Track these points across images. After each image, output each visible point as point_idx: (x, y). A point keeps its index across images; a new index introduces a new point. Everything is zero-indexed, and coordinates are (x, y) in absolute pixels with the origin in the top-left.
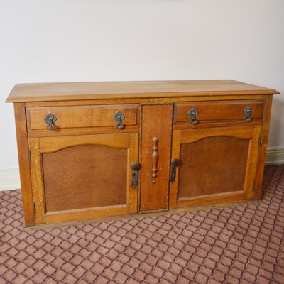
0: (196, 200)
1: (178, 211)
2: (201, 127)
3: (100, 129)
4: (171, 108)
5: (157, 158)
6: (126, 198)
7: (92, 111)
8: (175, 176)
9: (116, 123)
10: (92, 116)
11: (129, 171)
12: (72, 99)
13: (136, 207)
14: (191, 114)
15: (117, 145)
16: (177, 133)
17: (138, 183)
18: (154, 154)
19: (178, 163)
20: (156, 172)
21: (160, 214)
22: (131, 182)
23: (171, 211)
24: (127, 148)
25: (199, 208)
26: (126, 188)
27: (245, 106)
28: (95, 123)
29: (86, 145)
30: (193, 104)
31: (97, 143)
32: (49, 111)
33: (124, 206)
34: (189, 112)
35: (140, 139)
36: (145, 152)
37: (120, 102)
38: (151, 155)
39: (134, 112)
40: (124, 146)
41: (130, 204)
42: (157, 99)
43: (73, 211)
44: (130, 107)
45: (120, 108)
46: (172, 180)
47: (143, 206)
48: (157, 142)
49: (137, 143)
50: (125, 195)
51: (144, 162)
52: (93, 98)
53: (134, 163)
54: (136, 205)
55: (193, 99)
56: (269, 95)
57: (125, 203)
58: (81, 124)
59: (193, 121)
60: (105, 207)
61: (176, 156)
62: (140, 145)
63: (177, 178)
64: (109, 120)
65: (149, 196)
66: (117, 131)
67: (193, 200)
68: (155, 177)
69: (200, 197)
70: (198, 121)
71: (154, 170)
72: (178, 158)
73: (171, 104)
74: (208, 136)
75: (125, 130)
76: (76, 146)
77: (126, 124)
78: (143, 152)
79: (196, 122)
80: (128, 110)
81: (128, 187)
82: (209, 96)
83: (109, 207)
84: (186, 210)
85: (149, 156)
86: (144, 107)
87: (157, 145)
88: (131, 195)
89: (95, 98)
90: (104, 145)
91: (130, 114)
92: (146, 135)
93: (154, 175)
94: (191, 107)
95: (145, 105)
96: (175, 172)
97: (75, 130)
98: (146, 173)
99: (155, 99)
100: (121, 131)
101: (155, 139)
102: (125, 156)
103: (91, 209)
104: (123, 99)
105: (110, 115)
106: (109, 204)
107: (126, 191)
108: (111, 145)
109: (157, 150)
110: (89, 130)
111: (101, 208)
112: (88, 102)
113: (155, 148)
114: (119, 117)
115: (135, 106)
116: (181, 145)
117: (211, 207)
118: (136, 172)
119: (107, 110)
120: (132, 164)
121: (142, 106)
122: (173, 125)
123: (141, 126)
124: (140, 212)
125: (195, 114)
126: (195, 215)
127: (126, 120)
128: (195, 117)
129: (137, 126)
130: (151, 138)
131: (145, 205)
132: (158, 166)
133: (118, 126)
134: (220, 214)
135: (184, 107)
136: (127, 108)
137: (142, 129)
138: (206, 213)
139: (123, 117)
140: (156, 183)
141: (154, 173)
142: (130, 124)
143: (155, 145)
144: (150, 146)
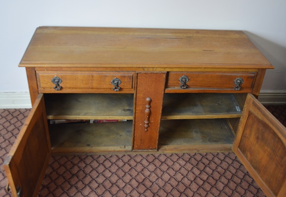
5: (150, 114)
7: (92, 76)
9: (113, 87)
10: (92, 80)
14: (182, 80)
18: (147, 111)
20: (148, 124)
21: (150, 153)
23: (160, 152)
27: (236, 77)
28: (95, 85)
32: (55, 74)
34: (180, 79)
36: (139, 108)
37: (118, 70)
38: (144, 111)
39: (130, 79)
42: (152, 69)
44: (127, 75)
45: (118, 75)
48: (150, 102)
51: (138, 116)
52: (93, 66)
55: (186, 70)
56: (263, 69)
59: (183, 86)
64: (107, 84)
65: (141, 140)
68: (147, 128)
70: (188, 86)
71: (146, 122)
73: (164, 73)
75: (122, 92)
77: (122, 87)
78: (137, 108)
79: (186, 87)
80: (124, 77)
82: (201, 68)
84: (173, 151)
85: (142, 112)
86: (139, 75)
87: (149, 105)
89: (95, 66)
91: (126, 80)
92: (140, 96)
93: (146, 126)
94: (183, 74)
95: (140, 73)
97: (78, 90)
98: (140, 123)
99: (150, 69)
101: (148, 99)
104: (120, 68)
105: (108, 80)
109: (149, 108)
110: (90, 90)
112: (89, 69)
113: (147, 106)
114: (116, 82)
119: (106, 76)
121: (138, 73)
123: (137, 89)
124: (134, 150)
125: (186, 81)
126: (180, 157)
127: (122, 84)
128: (185, 83)
129: (132, 89)
130: (145, 98)
131: (137, 145)
132: (150, 119)
133: (115, 89)
134: (201, 160)
135: (176, 74)
136: (124, 75)
137: (136, 92)
138: (190, 157)
139: (120, 82)
140: (148, 131)
141: (146, 124)
142: (126, 87)
143: (147, 104)
144: (144, 105)
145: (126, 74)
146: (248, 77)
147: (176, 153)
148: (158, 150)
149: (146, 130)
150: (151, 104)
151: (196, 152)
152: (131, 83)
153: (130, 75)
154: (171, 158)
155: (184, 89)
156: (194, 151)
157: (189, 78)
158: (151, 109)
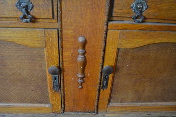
0: (130, 107)
1: (108, 115)
5: (84, 64)
8: (107, 83)
9: (21, 14)
13: (60, 108)
14: (137, 8)
15: (28, 43)
16: (114, 34)
17: (60, 87)
18: (80, 58)
20: (82, 78)
22: (52, 85)
23: (100, 115)
24: (42, 48)
31: (0, 38)
33: (47, 106)
34: (133, 4)
35: (60, 38)
36: (68, 54)
38: (76, 59)
41: (53, 105)
46: (103, 86)
47: (67, 108)
48: (84, 44)
49: (56, 43)
51: (67, 66)
53: (54, 66)
54: (60, 106)
60: (25, 105)
61: (109, 62)
62: (60, 47)
63: (109, 85)
64: (10, 9)
65: (74, 100)
67: (126, 107)
68: (82, 84)
69: (135, 104)
70: (145, 18)
72: (113, 65)
75: (37, 25)
77: (37, 16)
78: (65, 54)
79: (142, 19)
83: (30, 105)
84: (117, 114)
85: (73, 60)
87: (84, 47)
88: (53, 97)
91: (41, 2)
93: (80, 81)
98: (70, 78)
100: (31, 25)
101: (81, 39)
102: (42, 57)
103: (10, 104)
105: (11, 2)
106: (31, 102)
108: (20, 42)
109: (84, 54)
111: (22, 105)
113: (80, 51)
114: (23, 5)
116: (118, 50)
118: (57, 76)
122: (108, 21)
124: (65, 113)
125: (142, 7)
127: (35, 10)
128: (141, 12)
129: (54, 21)
130: (76, 38)
131: (70, 107)
132: (86, 71)
133: (24, 18)
137: (61, 25)
139: (30, 6)
140: (83, 89)
141: (80, 79)
142: (42, 17)
143: (80, 48)
144: (75, 48)
148: (97, 113)
149: (80, 87)
150: (86, 48)
152: (51, 9)
155: (139, 22)
156: (144, 114)
157: (148, 3)
158: (86, 55)
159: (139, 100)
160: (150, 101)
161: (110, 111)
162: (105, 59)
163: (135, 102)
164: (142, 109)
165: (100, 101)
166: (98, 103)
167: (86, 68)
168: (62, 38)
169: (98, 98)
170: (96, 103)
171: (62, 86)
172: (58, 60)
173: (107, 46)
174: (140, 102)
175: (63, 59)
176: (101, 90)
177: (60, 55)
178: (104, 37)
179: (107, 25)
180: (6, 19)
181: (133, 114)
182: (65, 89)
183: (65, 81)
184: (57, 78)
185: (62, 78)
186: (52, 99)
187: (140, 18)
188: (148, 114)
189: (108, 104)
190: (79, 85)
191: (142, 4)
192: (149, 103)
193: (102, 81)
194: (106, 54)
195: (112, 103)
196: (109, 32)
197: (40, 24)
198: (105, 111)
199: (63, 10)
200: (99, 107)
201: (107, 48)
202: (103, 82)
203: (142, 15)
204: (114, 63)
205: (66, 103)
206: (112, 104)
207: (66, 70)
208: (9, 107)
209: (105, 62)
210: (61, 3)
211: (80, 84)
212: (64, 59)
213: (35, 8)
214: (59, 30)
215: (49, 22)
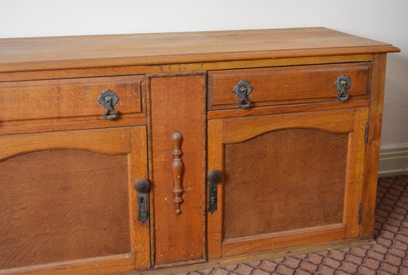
0: (256, 241)
1: (225, 262)
2: (259, 114)
3: (74, 121)
4: (203, 81)
5: (182, 171)
6: (128, 242)
7: (59, 90)
8: (216, 200)
10: (58, 98)
11: (133, 195)
12: (21, 69)
13: (148, 258)
14: (240, 92)
15: (108, 148)
16: (215, 125)
17: (148, 214)
18: (176, 163)
19: (220, 178)
20: (181, 194)
21: (191, 269)
22: (137, 214)
23: (212, 263)
24: (125, 154)
25: (262, 256)
26: (128, 223)
27: (337, 73)
28: (65, 110)
29: (51, 150)
30: (243, 74)
31: (71, 145)
33: (127, 256)
34: (236, 88)
35: (149, 137)
36: (160, 159)
37: (110, 72)
38: (171, 165)
39: (136, 90)
40: (120, 150)
41: (136, 253)
42: (177, 66)
43: (33, 267)
44: (129, 82)
45: (110, 83)
46: (211, 207)
47: (160, 255)
48: (181, 141)
49: (144, 144)
50: (128, 237)
51: (158, 178)
52: (59, 67)
53: (141, 178)
54: (147, 253)
55: (242, 64)
56: (380, 53)
57: (126, 251)
58: (39, 113)
59: (243, 103)
60: (91, 260)
61: (215, 165)
62: (150, 148)
63: (219, 204)
64: (91, 105)
65: (170, 238)
66: (108, 124)
67: (250, 243)
68: (180, 203)
69: (264, 236)
70: (253, 103)
71: (177, 190)
72: (221, 169)
73: (201, 74)
74: (272, 128)
75: (120, 123)
76: (33, 152)
77: (122, 111)
78: (156, 160)
79: (249, 104)
80: (124, 86)
81: (131, 221)
82: (271, 58)
83: (99, 259)
84: (239, 259)
85: (167, 167)
86: (153, 81)
87: (180, 147)
88: (138, 237)
89: (63, 67)
90: (84, 150)
91: (128, 94)
92: (159, 129)
93: (177, 199)
94: (239, 78)
95: (155, 77)
96: (215, 194)
97: (30, 125)
98: (163, 197)
99: (173, 66)
100: (113, 123)
101: (176, 136)
102: (124, 168)
103: (65, 263)
104: (113, 67)
105: (93, 96)
106: (100, 254)
107: (128, 229)
108: (97, 148)
109: (180, 156)
110: (55, 122)
111: (84, 261)
112: (50, 74)
113: (176, 152)
114: (107, 98)
115: (138, 79)
116: (224, 145)
117: (284, 253)
118: (145, 195)
119: (86, 88)
120: (137, 180)
121: (150, 78)
122: (207, 111)
123: (151, 114)
124: (156, 267)
125: (247, 90)
126: (255, 268)
127: (121, 103)
128: (246, 96)
129: (142, 115)
130: (168, 134)
131: (163, 253)
132: (184, 184)
133: (108, 114)
134: (300, 266)
135: (227, 79)
136: (123, 82)
137: (151, 120)
138: (275, 265)
139: (115, 100)
140: (182, 214)
141: (177, 196)
142: (129, 111)
143: (176, 147)
144: (169, 150)
145: (128, 80)
146: (359, 72)
147: (245, 261)
148: (207, 260)
149: (178, 211)
150: (183, 147)
151: (286, 254)
152: (139, 100)
153: (135, 81)
154: (237, 271)
156: (282, 252)
157: (252, 85)
158: (183, 158)
159: (268, 227)
160: (286, 229)
161: (228, 254)
162: (209, 162)
163: (263, 232)
164: (275, 243)
165: (209, 235)
166: (206, 239)
167: (184, 178)
168: (151, 137)
169: (206, 228)
170: (204, 240)
171: (152, 212)
172: (146, 169)
173: (209, 141)
174: (269, 232)
175: (152, 167)
176: (209, 214)
177: (150, 161)
178: (204, 131)
179: (206, 113)
180: (82, 119)
181: (263, 255)
182: (156, 217)
183: (156, 203)
184: (145, 199)
185: (151, 198)
186: (135, 241)
187: (246, 104)
188: (288, 253)
189: (222, 242)
190: (176, 209)
191: (245, 87)
192: (284, 232)
193: (208, 198)
194: (209, 154)
195: (228, 238)
196: (209, 122)
197: (125, 120)
198: (219, 255)
199: (152, 101)
200: (209, 249)
201: (209, 145)
202: (210, 200)
203: (248, 100)
204: (221, 165)
205: (157, 246)
206: (227, 241)
207: (156, 184)
208: (64, 269)
209: (209, 165)
210: (150, 93)
211: (178, 206)
212: (154, 168)
213: (120, 101)
214: (149, 126)
215: (135, 118)
